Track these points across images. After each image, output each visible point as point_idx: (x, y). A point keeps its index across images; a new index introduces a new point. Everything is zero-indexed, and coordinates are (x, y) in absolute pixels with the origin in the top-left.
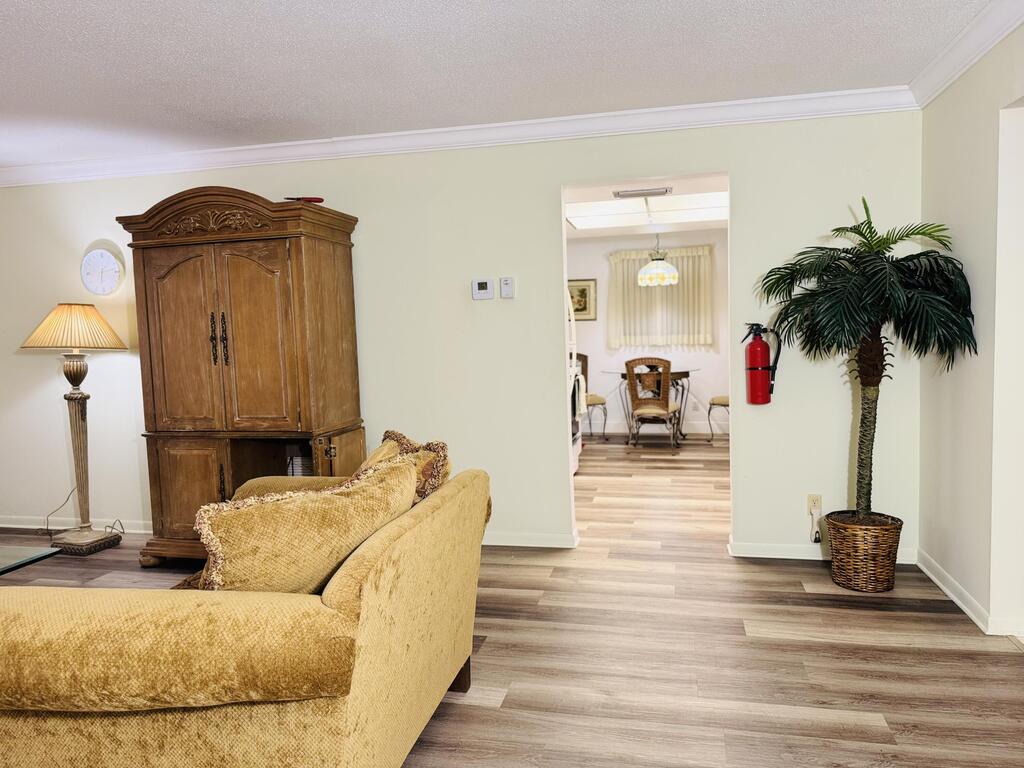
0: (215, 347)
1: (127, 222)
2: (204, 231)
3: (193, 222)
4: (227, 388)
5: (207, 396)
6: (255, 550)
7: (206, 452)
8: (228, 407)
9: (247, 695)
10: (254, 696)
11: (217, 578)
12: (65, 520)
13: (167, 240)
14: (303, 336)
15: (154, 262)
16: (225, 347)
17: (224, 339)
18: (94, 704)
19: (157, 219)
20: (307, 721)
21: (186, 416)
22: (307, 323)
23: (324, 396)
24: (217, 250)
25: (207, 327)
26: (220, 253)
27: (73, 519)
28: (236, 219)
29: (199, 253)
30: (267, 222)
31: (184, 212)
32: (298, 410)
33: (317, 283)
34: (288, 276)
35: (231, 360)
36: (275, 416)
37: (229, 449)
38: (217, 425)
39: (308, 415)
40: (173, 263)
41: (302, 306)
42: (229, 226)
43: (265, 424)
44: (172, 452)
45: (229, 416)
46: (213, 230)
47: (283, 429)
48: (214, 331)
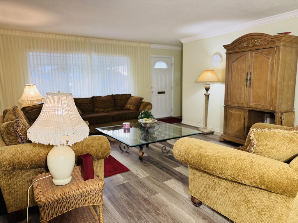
0: (247, 82)
1: (225, 47)
2: (247, 47)
3: (245, 45)
4: (249, 94)
5: (243, 97)
6: (267, 145)
7: (241, 113)
8: (249, 100)
9: (261, 186)
10: (263, 187)
11: (253, 150)
12: (201, 125)
13: (236, 51)
14: (277, 79)
15: (232, 57)
16: (250, 82)
17: (250, 80)
18: (218, 174)
19: (234, 45)
20: (279, 200)
21: (236, 102)
22: (279, 75)
23: (282, 99)
24: (251, 53)
25: (245, 76)
26: (252, 53)
27: (203, 125)
28: (258, 42)
29: (245, 54)
30: (269, 42)
31: (242, 42)
32: (272, 103)
33: (284, 61)
34: (274, 60)
35: (252, 86)
36: (264, 104)
37: (248, 113)
38: (245, 105)
39: (275, 104)
40: (237, 57)
41: (278, 69)
42: (256, 45)
43: (260, 107)
44: (231, 112)
45: (249, 103)
46: (251, 47)
47: (266, 109)
48: (247, 77)
